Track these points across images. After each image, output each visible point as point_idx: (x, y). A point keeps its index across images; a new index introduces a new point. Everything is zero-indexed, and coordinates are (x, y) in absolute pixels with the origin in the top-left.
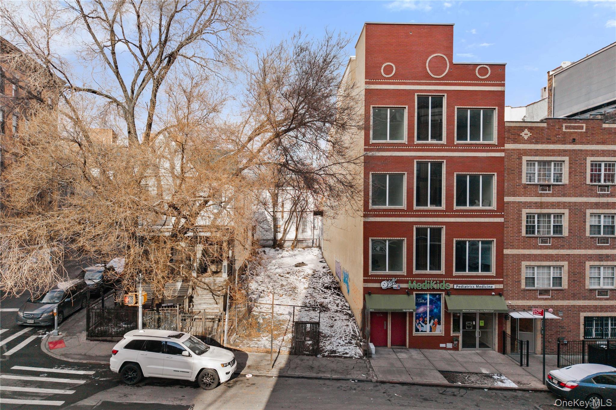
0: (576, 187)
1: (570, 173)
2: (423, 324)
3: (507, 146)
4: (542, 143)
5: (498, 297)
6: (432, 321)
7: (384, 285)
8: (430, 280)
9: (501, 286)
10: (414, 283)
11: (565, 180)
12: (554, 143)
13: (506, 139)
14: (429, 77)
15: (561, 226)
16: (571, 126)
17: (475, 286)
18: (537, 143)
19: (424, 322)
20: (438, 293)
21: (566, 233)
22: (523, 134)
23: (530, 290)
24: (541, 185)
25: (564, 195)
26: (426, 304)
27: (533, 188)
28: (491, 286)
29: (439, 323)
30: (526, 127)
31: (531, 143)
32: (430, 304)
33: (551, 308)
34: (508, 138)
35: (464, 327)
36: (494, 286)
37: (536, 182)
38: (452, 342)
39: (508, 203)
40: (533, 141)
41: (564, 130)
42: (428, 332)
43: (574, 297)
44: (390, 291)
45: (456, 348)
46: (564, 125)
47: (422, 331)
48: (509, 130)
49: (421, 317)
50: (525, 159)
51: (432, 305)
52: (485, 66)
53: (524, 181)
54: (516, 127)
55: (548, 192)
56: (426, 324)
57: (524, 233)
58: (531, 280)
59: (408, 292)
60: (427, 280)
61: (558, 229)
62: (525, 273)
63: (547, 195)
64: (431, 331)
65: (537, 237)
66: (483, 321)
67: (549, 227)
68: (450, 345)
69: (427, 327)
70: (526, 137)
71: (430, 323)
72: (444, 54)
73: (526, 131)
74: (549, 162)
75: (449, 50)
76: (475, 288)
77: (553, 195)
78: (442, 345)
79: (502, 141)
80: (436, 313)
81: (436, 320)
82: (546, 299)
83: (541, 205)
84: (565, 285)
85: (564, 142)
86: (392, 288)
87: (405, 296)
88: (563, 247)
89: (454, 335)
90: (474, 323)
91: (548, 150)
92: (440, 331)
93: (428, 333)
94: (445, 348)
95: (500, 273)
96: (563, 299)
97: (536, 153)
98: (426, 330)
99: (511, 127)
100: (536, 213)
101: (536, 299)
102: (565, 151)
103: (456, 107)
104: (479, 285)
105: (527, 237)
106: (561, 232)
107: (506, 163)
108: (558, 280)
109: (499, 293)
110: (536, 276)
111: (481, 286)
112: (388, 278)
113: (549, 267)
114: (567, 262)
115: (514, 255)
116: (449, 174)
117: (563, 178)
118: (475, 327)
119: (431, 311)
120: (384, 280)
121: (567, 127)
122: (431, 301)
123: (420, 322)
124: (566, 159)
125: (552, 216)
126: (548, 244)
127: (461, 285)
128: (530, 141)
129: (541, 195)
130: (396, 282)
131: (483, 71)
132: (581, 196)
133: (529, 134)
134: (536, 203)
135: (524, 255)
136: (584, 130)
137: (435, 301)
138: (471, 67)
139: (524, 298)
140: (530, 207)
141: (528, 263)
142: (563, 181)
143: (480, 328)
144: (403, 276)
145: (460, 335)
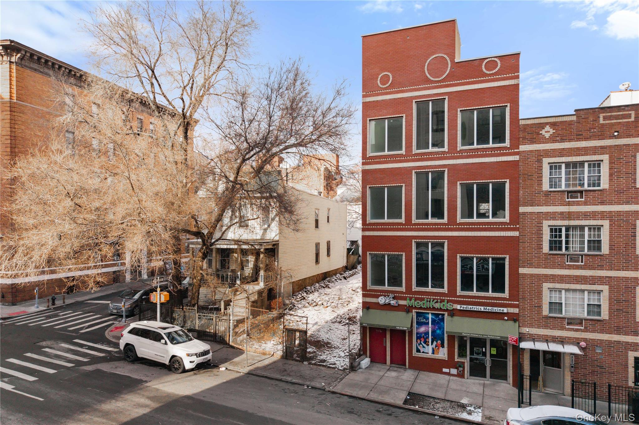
0: (620, 192)
1: (611, 175)
2: (425, 345)
3: (523, 148)
4: (570, 140)
5: (511, 323)
6: (435, 343)
8: (430, 299)
9: (516, 311)
10: (413, 301)
11: (605, 184)
12: (586, 139)
13: (521, 139)
14: (428, 81)
15: (599, 242)
16: (611, 116)
17: (482, 309)
18: (562, 140)
19: (426, 342)
20: (442, 313)
21: (605, 249)
22: (543, 132)
23: (555, 318)
24: (569, 192)
25: (602, 203)
26: (428, 323)
27: (558, 196)
28: (502, 309)
29: (443, 346)
30: (547, 124)
31: (555, 141)
32: (432, 324)
33: (584, 341)
34: (524, 138)
35: (472, 353)
36: (505, 310)
37: (563, 188)
38: (457, 368)
39: (524, 214)
40: (558, 138)
41: (602, 121)
42: (430, 354)
43: (618, 330)
44: (387, 307)
45: (461, 375)
46: (601, 116)
47: (423, 352)
48: (525, 129)
49: (423, 337)
50: (546, 161)
51: (434, 325)
52: (493, 59)
53: (546, 186)
54: (535, 124)
55: (579, 199)
56: (428, 345)
57: (546, 248)
58: (556, 306)
59: (408, 309)
60: (427, 298)
61: (596, 244)
62: (547, 298)
63: (578, 203)
64: (433, 353)
65: (564, 255)
66: (495, 349)
67: (582, 242)
68: (454, 371)
69: (429, 349)
70: (547, 135)
71: (432, 344)
72: (445, 54)
73: (548, 128)
74: (582, 164)
75: (451, 48)
77: (585, 203)
78: (445, 370)
79: (516, 142)
80: (438, 335)
81: (439, 342)
82: (577, 330)
83: (569, 216)
84: (605, 314)
85: (601, 137)
87: (404, 314)
88: (601, 268)
89: (459, 360)
90: (484, 350)
91: (578, 149)
92: (443, 354)
93: (430, 355)
94: (449, 374)
95: (514, 295)
96: (602, 332)
97: (562, 153)
98: (428, 351)
99: (528, 125)
100: (563, 226)
101: (563, 328)
102: (602, 147)
103: (459, 110)
104: (488, 308)
105: (550, 254)
106: (599, 249)
107: (521, 168)
108: (595, 308)
109: (514, 318)
110: (563, 301)
112: (386, 293)
113: (583, 291)
114: (607, 287)
115: (532, 275)
116: (452, 184)
117: (602, 182)
118: (484, 354)
119: (433, 332)
120: (381, 295)
121: (605, 118)
122: (433, 321)
123: (422, 342)
124: (605, 158)
125: (586, 229)
126: (580, 263)
127: (465, 306)
128: (552, 139)
129: (569, 204)
131: (491, 64)
132: (627, 203)
133: (552, 131)
134: (562, 213)
135: (546, 276)
136: (633, 119)
137: (438, 321)
138: (477, 63)
139: (546, 327)
140: (554, 219)
141: (551, 285)
142: (601, 185)
143: (492, 356)
144: (402, 292)
145: (467, 362)
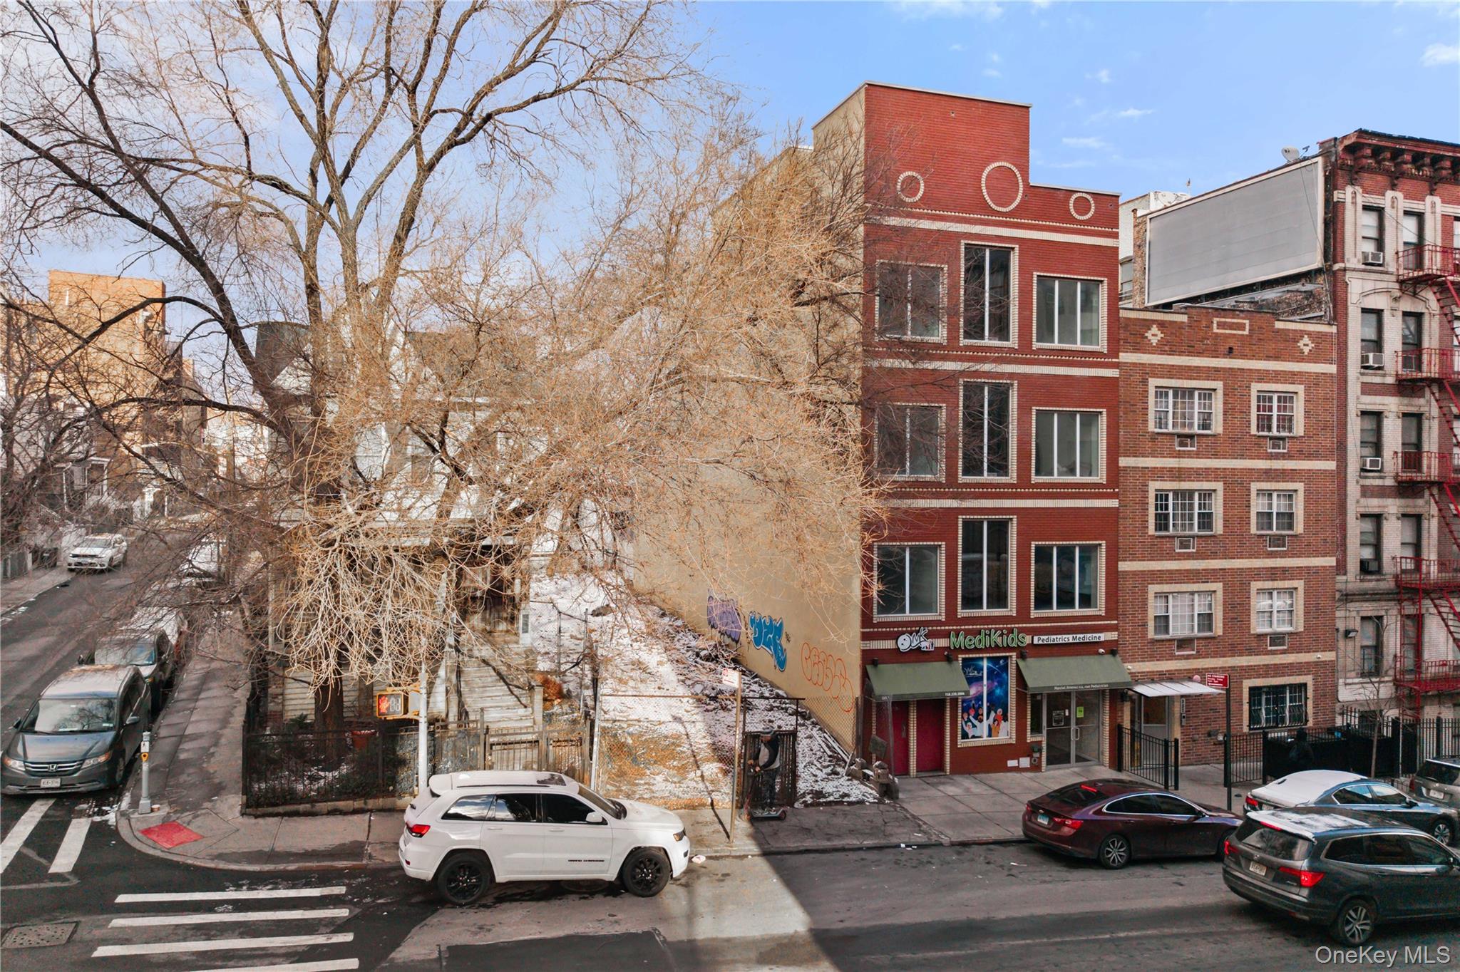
0: (1234, 439)
1: (1225, 413)
2: (976, 722)
3: (1125, 357)
4: (1181, 353)
5: (1109, 658)
6: (993, 714)
7: (905, 643)
8: (990, 630)
9: (1113, 636)
10: (961, 637)
11: (1217, 427)
12: (1199, 354)
13: (1122, 342)
14: (986, 209)
15: (1210, 515)
16: (1225, 323)
17: (1069, 638)
18: (1172, 352)
19: (978, 717)
20: (1004, 654)
21: (1218, 527)
22: (1149, 334)
23: (1163, 641)
24: (1179, 436)
25: (1216, 456)
26: (982, 677)
27: (1166, 440)
28: (1097, 635)
29: (1005, 719)
30: (1154, 322)
31: (1163, 352)
32: (988, 679)
33: (1197, 673)
34: (1126, 342)
35: (1049, 725)
36: (1103, 637)
37: (1170, 429)
38: (1030, 755)
39: (1126, 468)
40: (1167, 348)
41: (1215, 330)
42: (985, 738)
43: (1234, 651)
44: (917, 655)
45: (1036, 767)
46: (1216, 320)
47: (973, 737)
48: (1127, 326)
49: (972, 708)
50: (1153, 382)
51: (993, 681)
52: (1084, 195)
53: (1151, 427)
54: (1138, 319)
55: (1189, 449)
56: (981, 721)
57: (1151, 530)
58: (1163, 622)
59: (947, 656)
60: (985, 629)
61: (1206, 521)
62: (1154, 608)
63: (1189, 455)
64: (990, 735)
65: (1174, 537)
66: (1082, 708)
67: (1191, 518)
68: (1025, 762)
69: (983, 728)
70: (1154, 341)
71: (988, 718)
72: (1015, 165)
73: (1154, 329)
74: (1191, 391)
75: (1021, 156)
76: (1071, 641)
77: (1198, 455)
78: (1012, 763)
79: (1115, 345)
80: (999, 698)
81: (1000, 711)
82: (1188, 657)
83: (1178, 474)
84: (1218, 629)
85: (1215, 355)
86: (920, 648)
87: (944, 665)
88: (1214, 556)
89: (1034, 739)
90: (1067, 714)
91: (1189, 368)
92: (1006, 734)
93: (985, 740)
94: (1017, 769)
95: (1112, 611)
96: (1216, 654)
97: (1172, 372)
98: (981, 733)
99: (1129, 319)
100: (1170, 490)
101: (1172, 657)
102: (1217, 370)
103: (1035, 274)
104: (1078, 636)
105: (1158, 537)
106: (1211, 527)
107: (1122, 391)
108: (1206, 620)
109: (1112, 649)
110: (1170, 614)
111: (1080, 637)
112: (912, 628)
113: (1192, 593)
114: (1221, 585)
115: (1135, 573)
116: (1024, 410)
117: (1213, 423)
118: (1068, 720)
119: (990, 694)
120: (903, 633)
121: (1220, 325)
122: (990, 671)
123: (971, 718)
124: (1219, 385)
125: (1196, 495)
126: (1191, 550)
127: (1045, 637)
128: (1160, 349)
129: (1179, 455)
130: (928, 636)
131: (1082, 205)
132: (1242, 457)
133: (1160, 335)
134: (1171, 470)
135: (1152, 573)
136: (1246, 332)
137: (997, 674)
138: (1061, 195)
139: (1152, 658)
140: (1162, 478)
141: (1158, 588)
142: (1213, 427)
143: (1079, 721)
144: (939, 623)
145: (1042, 738)
